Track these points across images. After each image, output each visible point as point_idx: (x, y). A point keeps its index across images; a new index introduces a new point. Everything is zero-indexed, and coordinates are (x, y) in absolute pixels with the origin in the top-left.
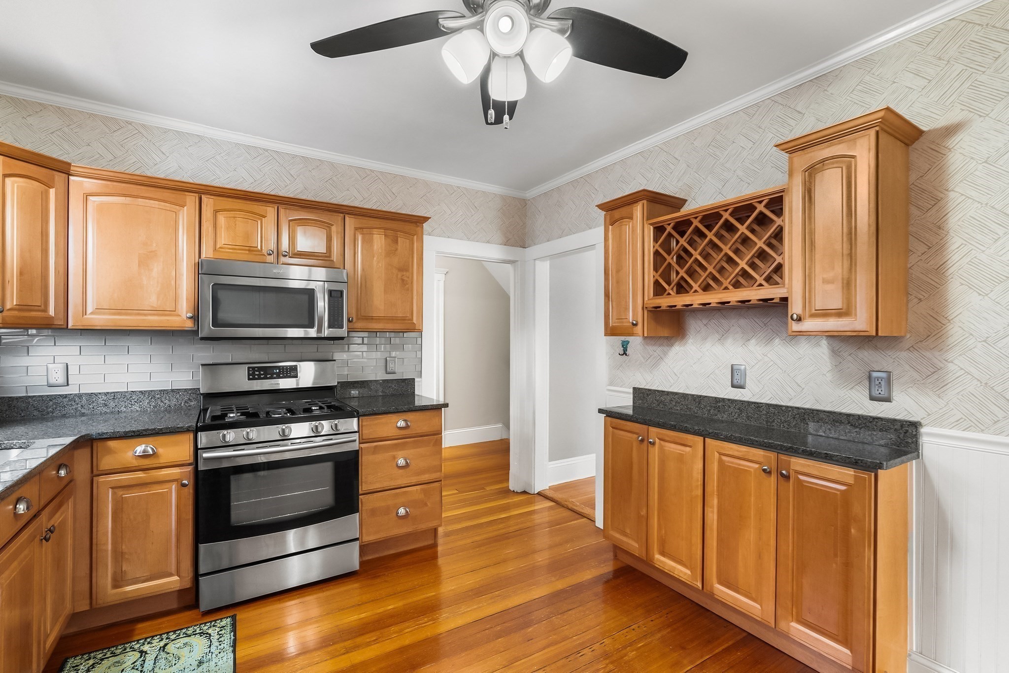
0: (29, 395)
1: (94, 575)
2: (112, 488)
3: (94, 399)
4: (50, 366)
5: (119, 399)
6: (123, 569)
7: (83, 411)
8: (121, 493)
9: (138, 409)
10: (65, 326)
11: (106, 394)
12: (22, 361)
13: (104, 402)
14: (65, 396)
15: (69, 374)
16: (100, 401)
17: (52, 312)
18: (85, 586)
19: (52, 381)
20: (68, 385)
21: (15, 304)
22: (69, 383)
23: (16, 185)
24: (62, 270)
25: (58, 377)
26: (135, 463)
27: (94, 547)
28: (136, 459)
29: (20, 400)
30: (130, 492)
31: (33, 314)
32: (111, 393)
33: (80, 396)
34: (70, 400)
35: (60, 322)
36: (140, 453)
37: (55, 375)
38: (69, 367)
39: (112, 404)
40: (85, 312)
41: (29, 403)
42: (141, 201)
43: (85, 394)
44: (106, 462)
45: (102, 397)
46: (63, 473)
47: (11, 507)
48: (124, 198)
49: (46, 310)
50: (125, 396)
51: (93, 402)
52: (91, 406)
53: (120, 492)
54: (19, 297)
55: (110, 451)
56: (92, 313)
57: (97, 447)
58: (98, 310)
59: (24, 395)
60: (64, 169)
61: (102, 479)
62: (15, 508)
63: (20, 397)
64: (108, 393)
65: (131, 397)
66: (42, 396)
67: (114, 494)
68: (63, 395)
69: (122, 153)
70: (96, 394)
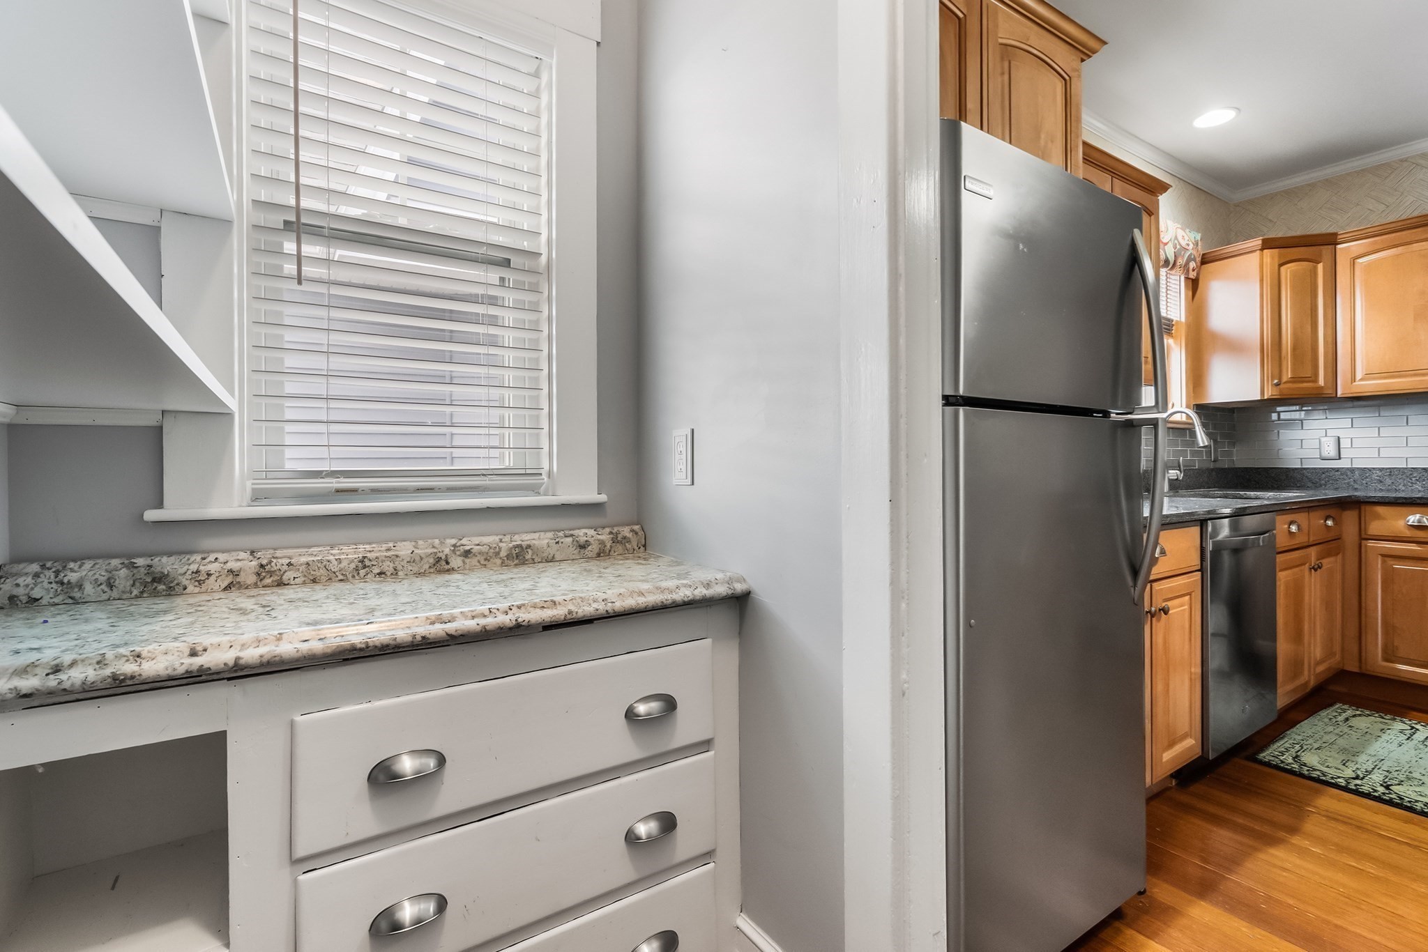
0: (1304, 467)
1: (1363, 638)
2: (1383, 556)
3: (1367, 475)
4: (1323, 440)
5: (1396, 475)
6: (1395, 644)
7: (1356, 486)
8: (1392, 563)
9: (1420, 488)
10: (1334, 395)
11: (1381, 470)
12: (1296, 434)
13: (1378, 478)
14: (1337, 470)
15: (1341, 447)
16: (1374, 476)
17: (1321, 382)
18: (1354, 648)
19: (1325, 454)
20: (1340, 458)
21: (1289, 377)
22: (1342, 456)
23: (1289, 270)
24: (1330, 339)
25: (1330, 450)
26: (1408, 533)
27: (1363, 611)
28: (1409, 530)
29: (1296, 471)
30: (1401, 563)
31: (1305, 385)
32: (1387, 469)
33: (1352, 470)
34: (1342, 474)
35: (1329, 391)
36: (1413, 522)
37: (1327, 448)
38: (1341, 440)
39: (1388, 481)
40: (1353, 379)
41: (1303, 474)
42: (1416, 246)
43: (1358, 468)
44: (1375, 528)
45: (1376, 473)
46: (1330, 523)
47: (1286, 526)
48: (1395, 249)
49: (1316, 380)
50: (1404, 473)
51: (1367, 477)
52: (1364, 482)
53: (1390, 562)
54: (1293, 370)
55: (1378, 517)
56: (1361, 380)
57: (1365, 511)
58: (1368, 376)
59: (1300, 467)
60: (1331, 240)
61: (1371, 544)
62: (1289, 528)
63: (1296, 469)
64: (1383, 468)
65: (1411, 474)
66: (1315, 468)
67: (1384, 562)
68: (1335, 468)
69: (1396, 198)
70: (1370, 470)
